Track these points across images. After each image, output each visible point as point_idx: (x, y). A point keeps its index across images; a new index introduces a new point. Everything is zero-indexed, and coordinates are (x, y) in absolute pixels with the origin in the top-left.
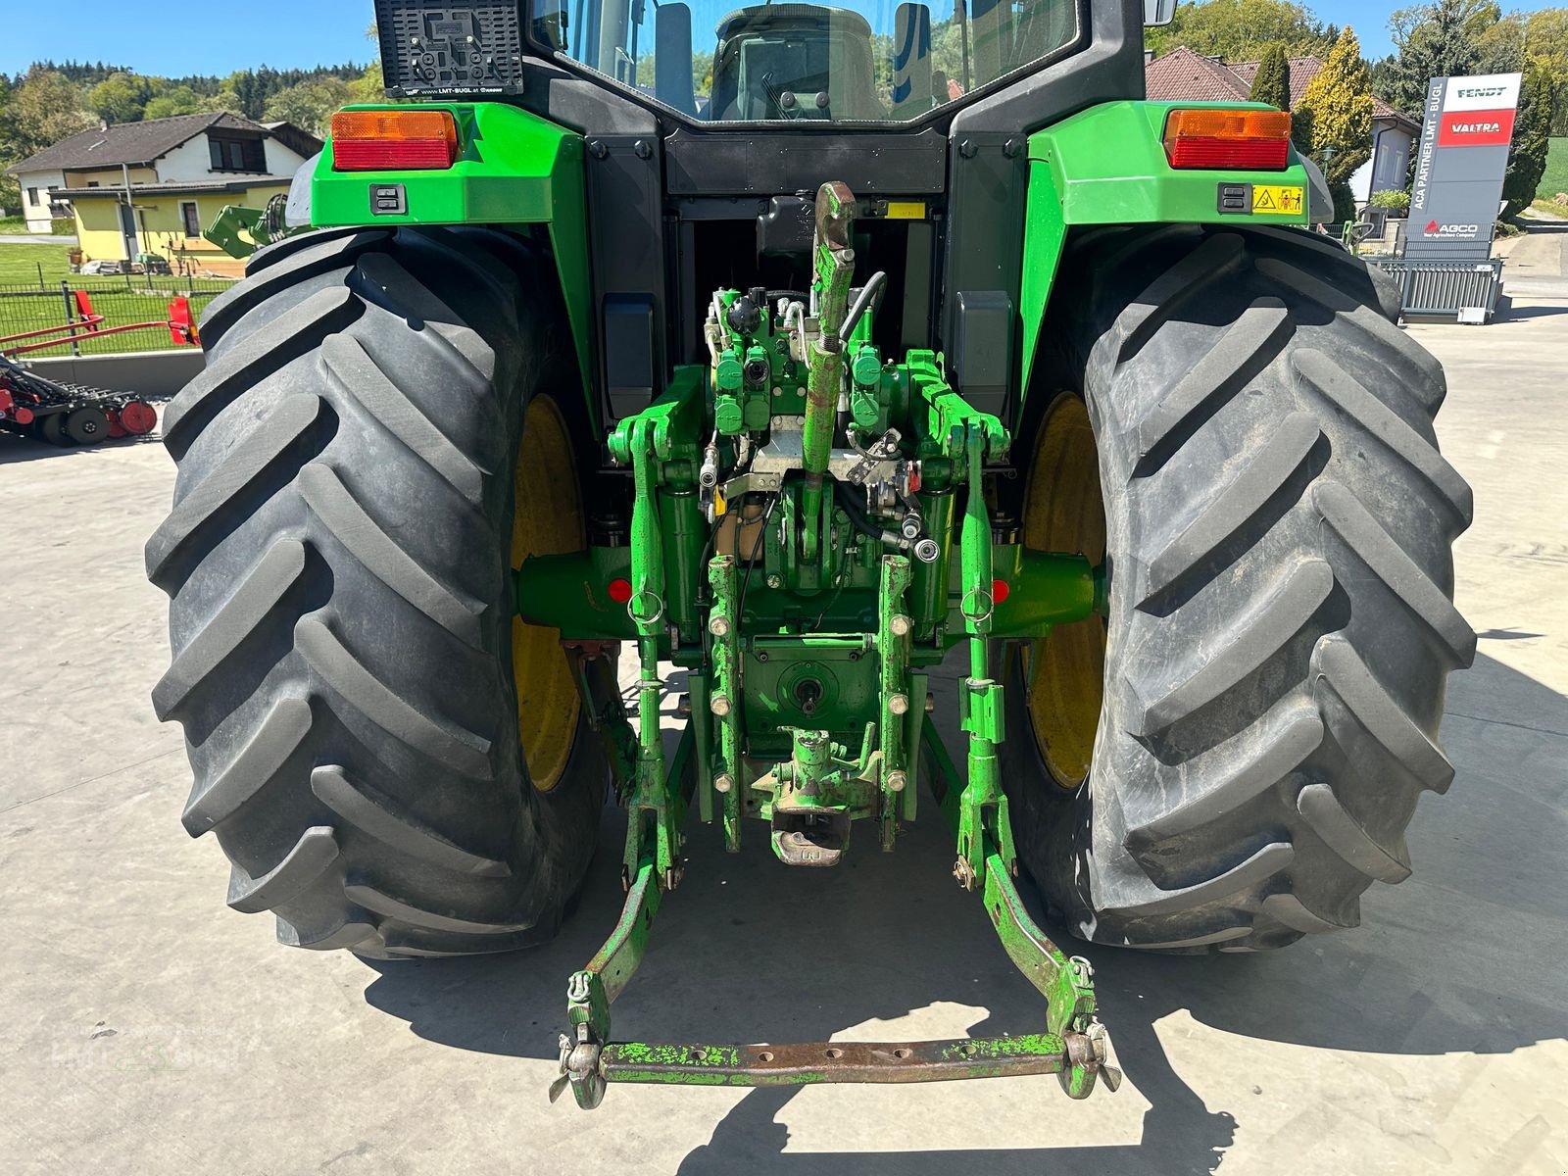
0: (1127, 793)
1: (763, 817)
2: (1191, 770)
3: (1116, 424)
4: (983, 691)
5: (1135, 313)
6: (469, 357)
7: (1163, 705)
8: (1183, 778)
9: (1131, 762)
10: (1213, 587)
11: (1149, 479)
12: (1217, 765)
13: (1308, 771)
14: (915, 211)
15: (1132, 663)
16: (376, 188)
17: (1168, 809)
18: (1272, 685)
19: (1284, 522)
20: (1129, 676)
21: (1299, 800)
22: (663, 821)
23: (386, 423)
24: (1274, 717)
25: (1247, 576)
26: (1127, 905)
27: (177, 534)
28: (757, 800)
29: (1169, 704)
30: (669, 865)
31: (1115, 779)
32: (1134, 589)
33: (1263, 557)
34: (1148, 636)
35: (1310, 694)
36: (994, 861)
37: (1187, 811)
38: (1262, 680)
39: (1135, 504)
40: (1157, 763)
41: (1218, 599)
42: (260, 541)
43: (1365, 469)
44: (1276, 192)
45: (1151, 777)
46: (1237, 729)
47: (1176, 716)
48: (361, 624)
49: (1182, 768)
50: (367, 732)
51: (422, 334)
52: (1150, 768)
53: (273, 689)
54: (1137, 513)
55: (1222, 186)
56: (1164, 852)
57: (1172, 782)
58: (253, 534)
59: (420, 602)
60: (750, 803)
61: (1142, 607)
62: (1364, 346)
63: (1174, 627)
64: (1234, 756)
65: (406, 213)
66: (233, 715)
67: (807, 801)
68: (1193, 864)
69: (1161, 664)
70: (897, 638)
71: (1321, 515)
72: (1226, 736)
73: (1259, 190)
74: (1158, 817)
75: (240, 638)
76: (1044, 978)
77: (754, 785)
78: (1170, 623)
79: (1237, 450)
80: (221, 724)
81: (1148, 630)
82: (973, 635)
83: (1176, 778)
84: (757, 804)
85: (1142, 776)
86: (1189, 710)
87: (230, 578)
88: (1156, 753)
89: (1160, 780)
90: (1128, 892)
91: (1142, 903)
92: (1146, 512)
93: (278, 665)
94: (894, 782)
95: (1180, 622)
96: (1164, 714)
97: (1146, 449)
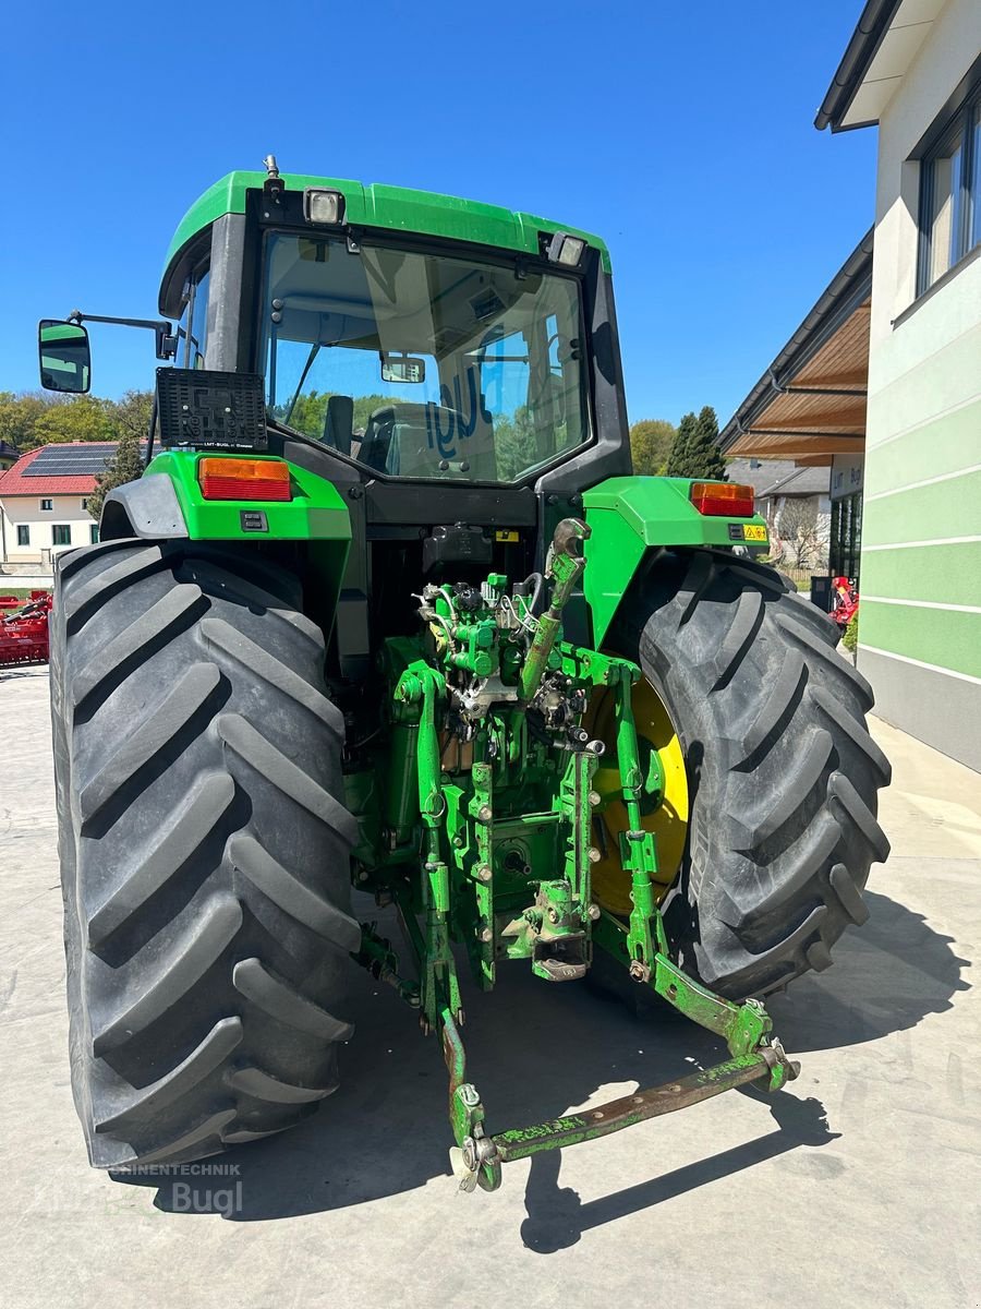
0: (735, 891)
1: (511, 957)
2: (776, 867)
3: (687, 661)
4: (641, 839)
5: (683, 597)
6: (307, 633)
7: (762, 827)
8: (771, 873)
9: (738, 869)
10: (774, 751)
11: (723, 691)
12: (789, 863)
13: (833, 858)
14: (513, 537)
15: (732, 805)
16: (243, 512)
17: (766, 895)
18: (811, 806)
19: (799, 709)
20: (731, 814)
21: (831, 875)
22: (454, 971)
23: (273, 681)
24: (815, 825)
25: (789, 743)
26: (734, 971)
27: (115, 780)
28: (504, 945)
29: (765, 825)
30: (460, 1006)
31: (724, 885)
32: (728, 757)
33: (794, 731)
34: (742, 786)
35: (828, 809)
36: (658, 957)
37: (778, 893)
38: (806, 804)
39: (715, 707)
40: (755, 866)
41: (778, 758)
42: (187, 780)
43: (826, 678)
44: (753, 528)
45: (752, 877)
46: (797, 836)
47: (770, 832)
48: (274, 835)
49: (770, 867)
50: (277, 926)
51: (266, 616)
52: (751, 870)
53: (203, 901)
54: (719, 712)
55: (730, 525)
56: (757, 928)
57: (764, 878)
58: (180, 775)
59: (320, 812)
60: (499, 948)
61: (736, 769)
62: (799, 612)
63: (757, 778)
64: (798, 854)
65: (268, 532)
66: (164, 930)
67: (564, 931)
68: (773, 932)
69: (752, 802)
70: (594, 807)
71: (817, 704)
72: (792, 842)
73: (746, 527)
74: (761, 901)
75: (182, 860)
76: (723, 1023)
77: (504, 933)
78: (754, 776)
79: (766, 671)
80: (151, 941)
81: (742, 782)
82: (630, 801)
83: (767, 874)
84: (503, 949)
85: (746, 877)
86: (777, 826)
87: (164, 812)
88: (754, 860)
89: (757, 877)
90: (731, 962)
91: (743, 967)
92: (725, 710)
93: (208, 879)
94: (594, 913)
95: (761, 775)
96: (763, 832)
97: (722, 673)
